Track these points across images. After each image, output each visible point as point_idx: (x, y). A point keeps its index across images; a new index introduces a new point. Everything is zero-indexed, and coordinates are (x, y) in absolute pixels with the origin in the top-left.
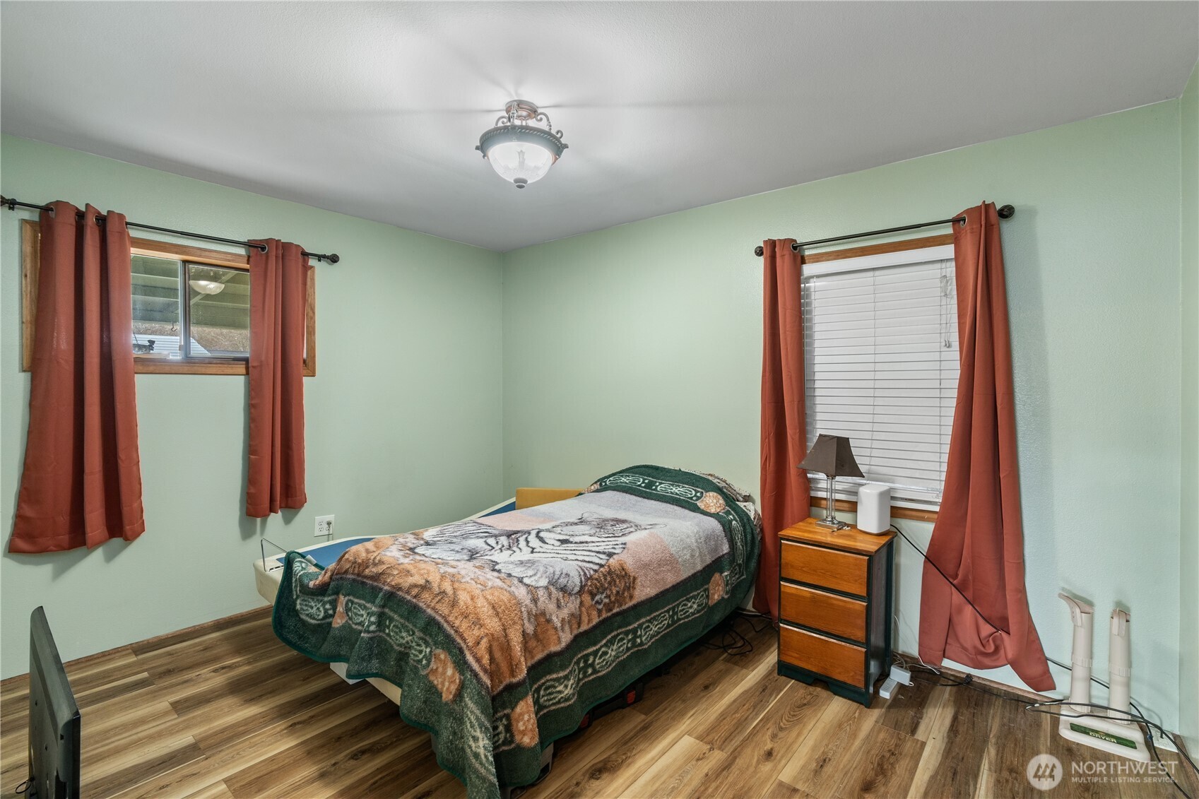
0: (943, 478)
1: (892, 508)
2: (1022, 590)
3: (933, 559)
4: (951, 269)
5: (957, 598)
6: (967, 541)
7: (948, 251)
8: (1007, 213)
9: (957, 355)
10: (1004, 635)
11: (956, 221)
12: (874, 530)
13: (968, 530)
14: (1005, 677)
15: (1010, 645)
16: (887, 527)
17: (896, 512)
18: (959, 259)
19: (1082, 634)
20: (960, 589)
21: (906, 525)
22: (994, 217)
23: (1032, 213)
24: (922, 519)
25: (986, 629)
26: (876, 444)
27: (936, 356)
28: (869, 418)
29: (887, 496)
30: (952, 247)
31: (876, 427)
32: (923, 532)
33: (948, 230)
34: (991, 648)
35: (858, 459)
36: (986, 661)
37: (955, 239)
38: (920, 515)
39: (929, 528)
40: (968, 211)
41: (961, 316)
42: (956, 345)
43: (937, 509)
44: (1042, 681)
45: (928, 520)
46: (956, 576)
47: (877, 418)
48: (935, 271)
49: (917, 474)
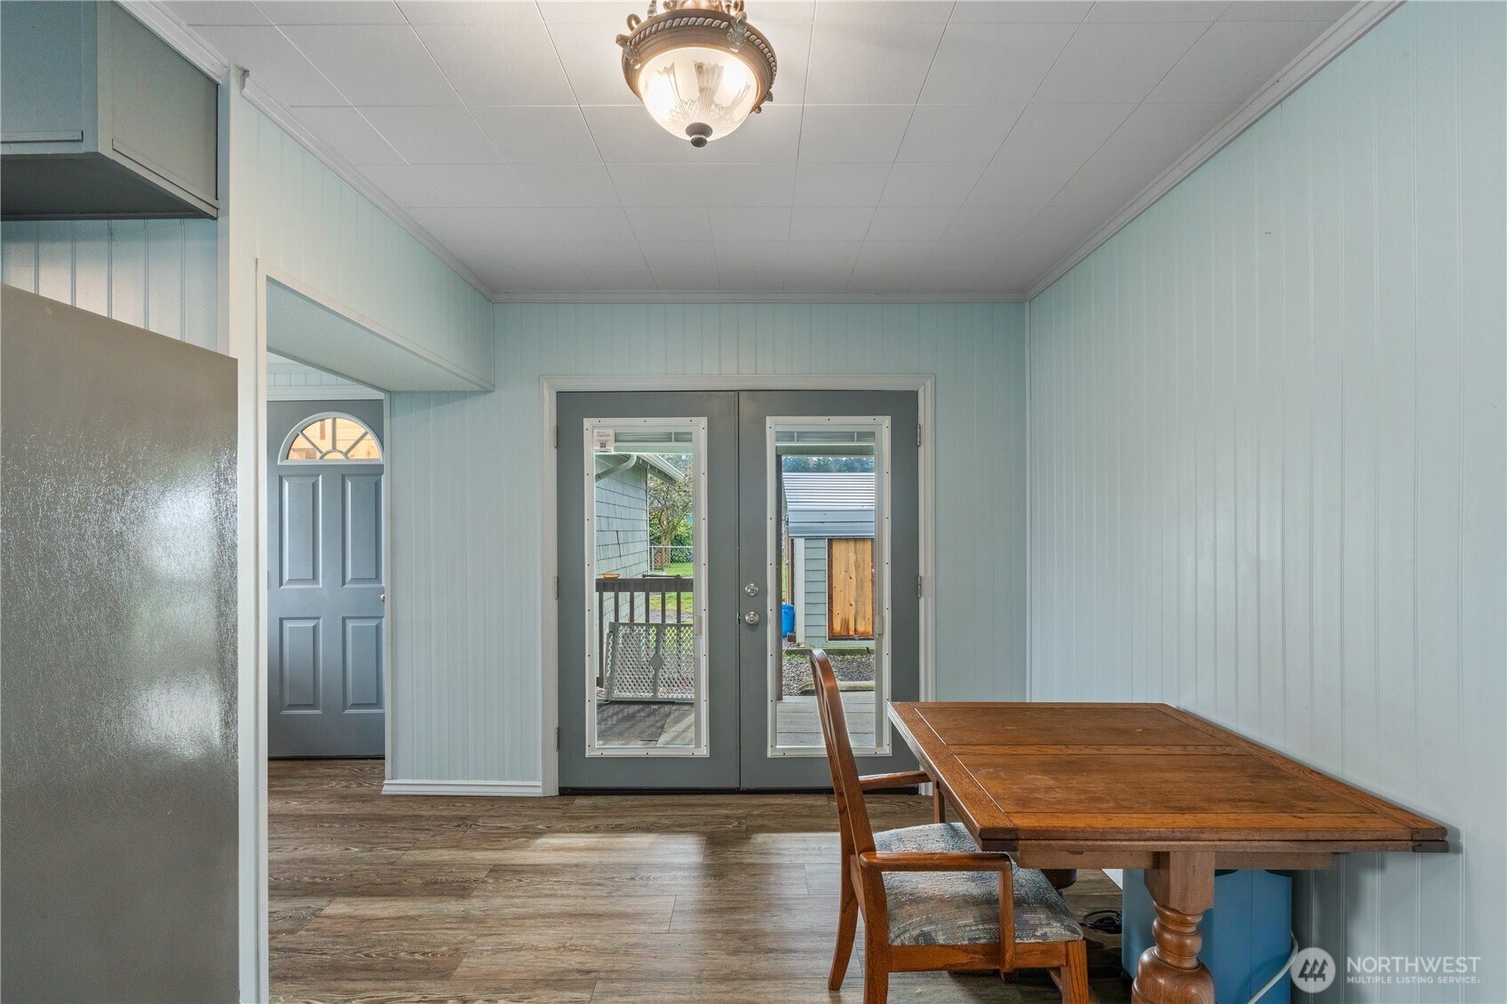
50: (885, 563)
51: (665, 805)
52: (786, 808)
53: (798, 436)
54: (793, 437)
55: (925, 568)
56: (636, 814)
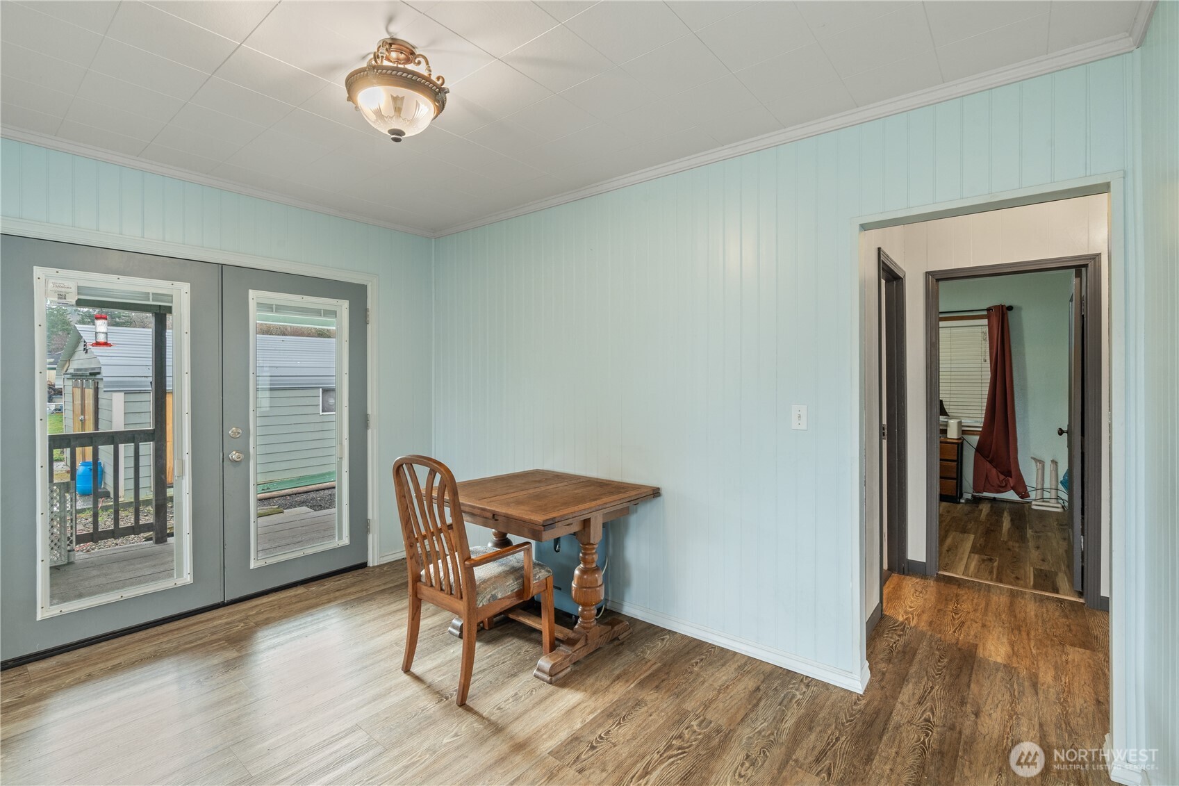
0: (983, 416)
1: (963, 431)
2: (1016, 458)
3: (980, 450)
4: (986, 329)
5: (988, 465)
6: (994, 441)
7: (985, 322)
8: (1010, 308)
9: (989, 365)
10: (1010, 478)
11: (988, 310)
12: (956, 437)
13: (994, 437)
14: (1011, 495)
15: (1012, 482)
16: (960, 437)
17: (964, 432)
18: (990, 325)
19: (1040, 472)
20: (990, 462)
21: (967, 437)
22: (1004, 309)
23: (1020, 309)
24: (974, 434)
25: (1002, 477)
26: (952, 400)
27: (980, 365)
28: (948, 392)
29: (960, 423)
30: (987, 320)
31: (952, 396)
32: (975, 440)
33: (985, 313)
34: (1004, 484)
35: (947, 411)
36: (1001, 489)
37: (988, 317)
38: (973, 433)
39: (977, 438)
40: (995, 307)
41: (991, 349)
42: (988, 361)
43: (981, 429)
44: (1024, 493)
45: (976, 435)
46: (988, 457)
47: (952, 392)
48: (979, 329)
49: (971, 415)
50: (344, 406)
51: (158, 635)
52: (276, 602)
53: (276, 308)
54: (272, 308)
55: (372, 409)
56: (126, 652)
